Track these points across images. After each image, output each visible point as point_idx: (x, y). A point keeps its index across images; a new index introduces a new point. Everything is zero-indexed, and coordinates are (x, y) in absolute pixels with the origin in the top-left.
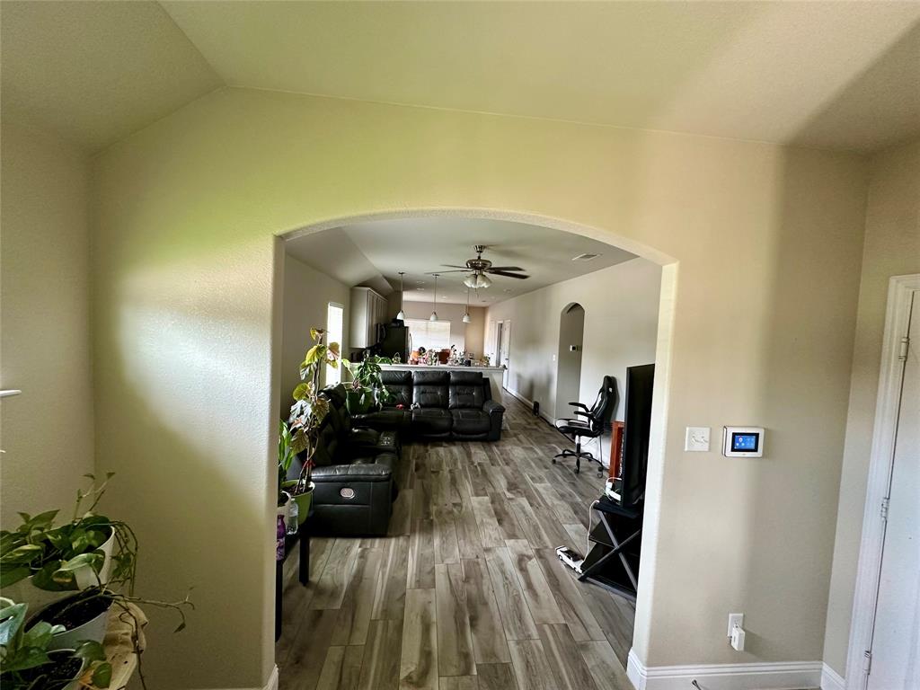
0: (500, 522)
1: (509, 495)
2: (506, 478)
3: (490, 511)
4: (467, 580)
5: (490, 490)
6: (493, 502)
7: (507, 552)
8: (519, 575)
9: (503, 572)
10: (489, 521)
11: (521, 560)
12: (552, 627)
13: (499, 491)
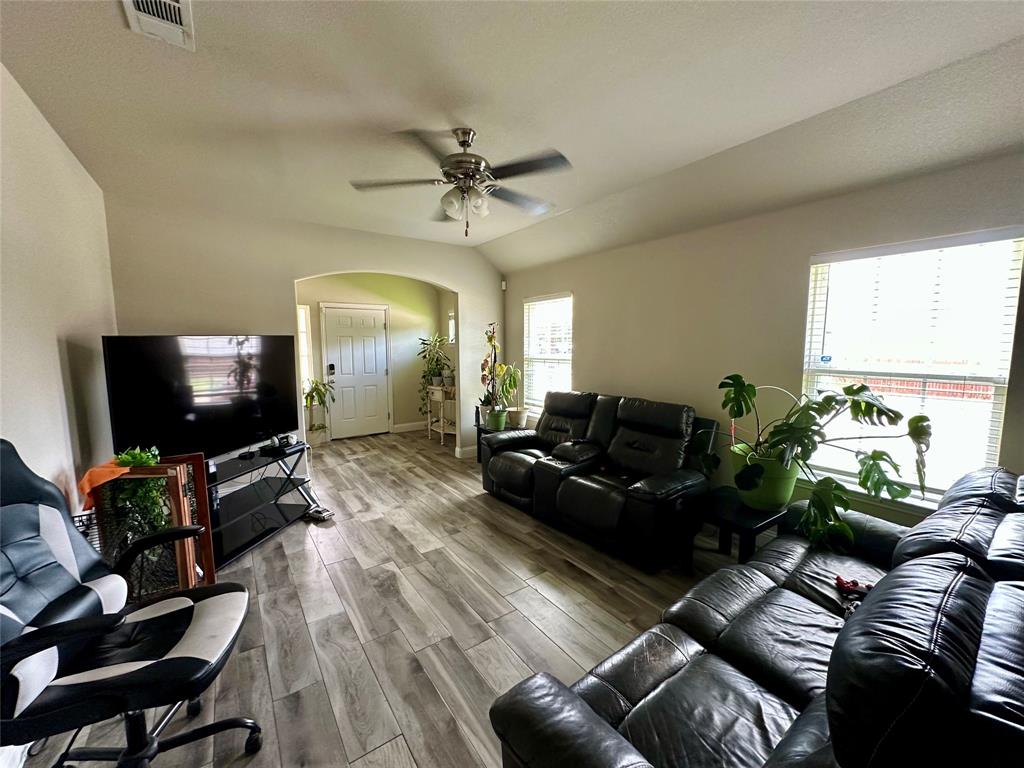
0: (394, 529)
1: (391, 567)
2: (404, 605)
3: (410, 536)
4: (407, 492)
5: (424, 567)
6: (411, 548)
7: (379, 510)
8: (368, 501)
9: (381, 499)
10: (406, 527)
11: (367, 507)
12: (347, 489)
13: (409, 570)
